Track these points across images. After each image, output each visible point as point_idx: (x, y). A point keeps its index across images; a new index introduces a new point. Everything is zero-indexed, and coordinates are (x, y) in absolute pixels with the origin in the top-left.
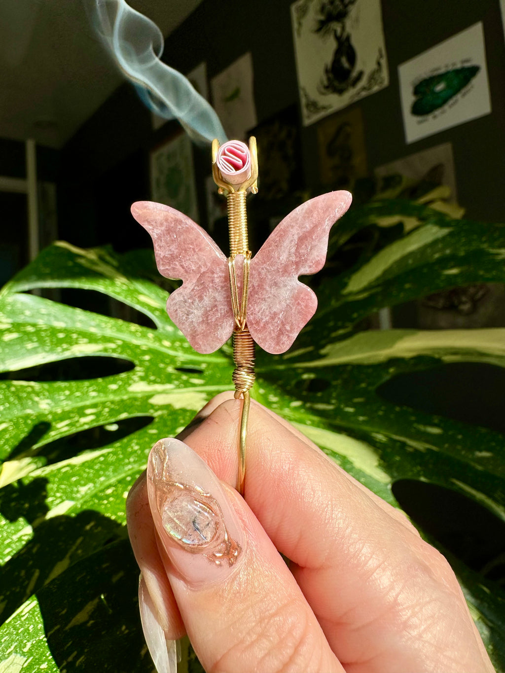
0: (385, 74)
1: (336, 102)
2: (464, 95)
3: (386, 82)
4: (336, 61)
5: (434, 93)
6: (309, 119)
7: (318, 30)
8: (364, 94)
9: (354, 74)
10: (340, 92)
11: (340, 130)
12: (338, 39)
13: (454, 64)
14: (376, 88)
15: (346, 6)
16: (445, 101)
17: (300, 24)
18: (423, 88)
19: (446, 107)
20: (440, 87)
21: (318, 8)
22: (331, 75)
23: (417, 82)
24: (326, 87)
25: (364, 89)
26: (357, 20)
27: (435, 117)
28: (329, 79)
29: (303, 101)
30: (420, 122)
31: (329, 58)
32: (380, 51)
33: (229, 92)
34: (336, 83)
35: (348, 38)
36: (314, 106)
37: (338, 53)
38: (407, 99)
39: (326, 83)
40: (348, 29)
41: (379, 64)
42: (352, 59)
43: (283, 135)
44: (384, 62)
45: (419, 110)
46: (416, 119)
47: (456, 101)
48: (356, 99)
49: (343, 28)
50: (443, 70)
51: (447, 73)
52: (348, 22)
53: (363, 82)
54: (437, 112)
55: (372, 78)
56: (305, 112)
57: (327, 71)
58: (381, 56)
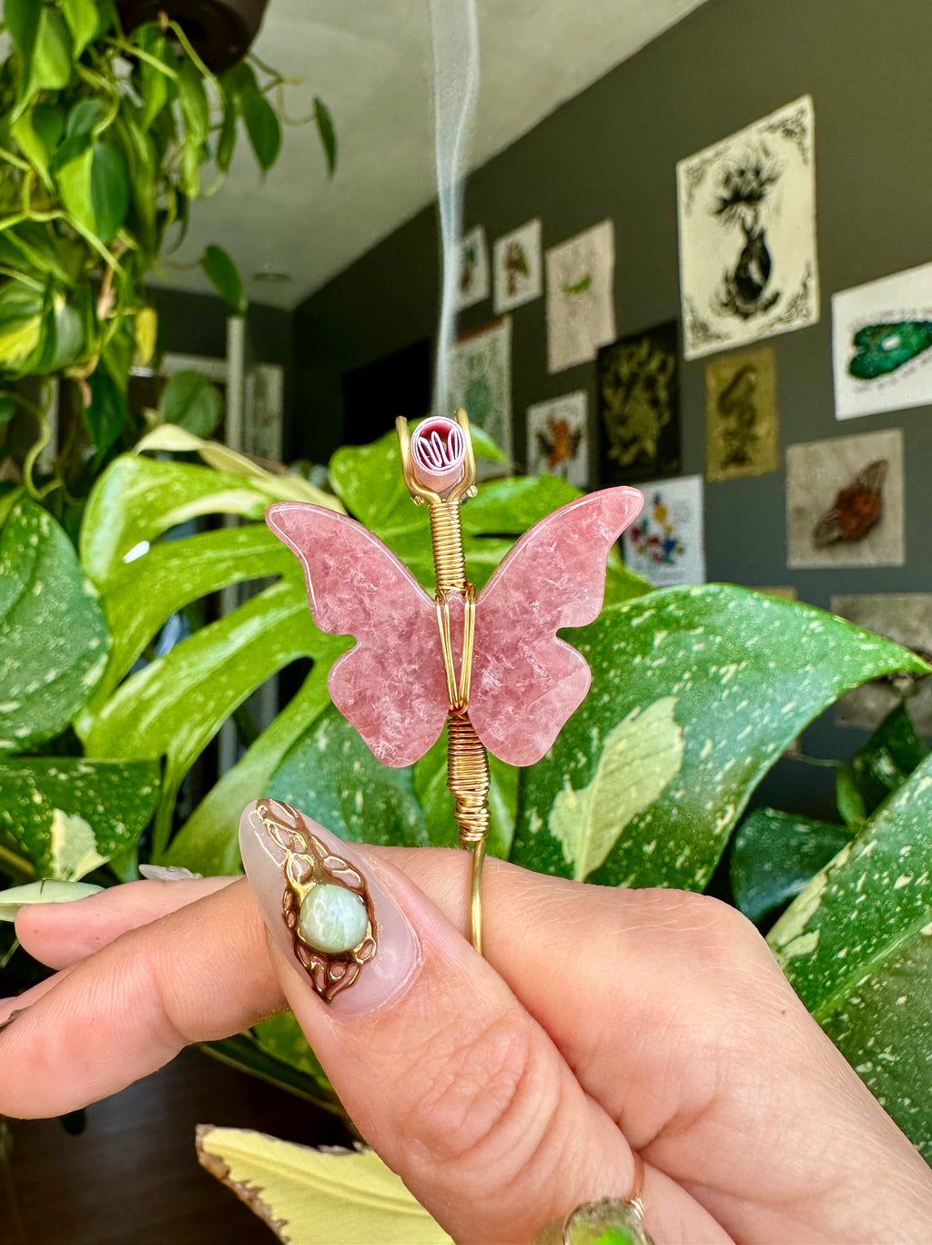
0: (813, 303)
1: (736, 331)
2: (925, 362)
3: (814, 317)
4: (742, 267)
5: (880, 349)
6: (694, 349)
7: (720, 212)
8: (780, 328)
9: (767, 294)
10: (746, 316)
11: (738, 377)
12: (748, 232)
13: (914, 312)
14: (798, 323)
15: (762, 184)
16: (897, 365)
17: (691, 196)
18: (867, 337)
19: (898, 374)
20: (891, 342)
21: (721, 177)
22: (733, 288)
23: (859, 329)
24: (726, 305)
25: (780, 320)
26: (777, 210)
27: (881, 386)
28: (729, 293)
29: (688, 319)
30: (860, 390)
31: (731, 260)
32: (808, 266)
33: (575, 280)
34: (739, 302)
35: (762, 235)
36: (702, 329)
37: (746, 254)
38: (843, 351)
39: (724, 297)
40: (764, 221)
41: (805, 286)
42: (766, 268)
43: (654, 365)
44: (813, 284)
45: (860, 370)
46: (854, 383)
47: (912, 370)
48: (767, 333)
49: (756, 218)
50: (896, 318)
51: (903, 324)
52: (764, 209)
53: (779, 309)
54: (885, 379)
55: (793, 305)
56: (689, 336)
57: (726, 279)
58: (809, 275)
